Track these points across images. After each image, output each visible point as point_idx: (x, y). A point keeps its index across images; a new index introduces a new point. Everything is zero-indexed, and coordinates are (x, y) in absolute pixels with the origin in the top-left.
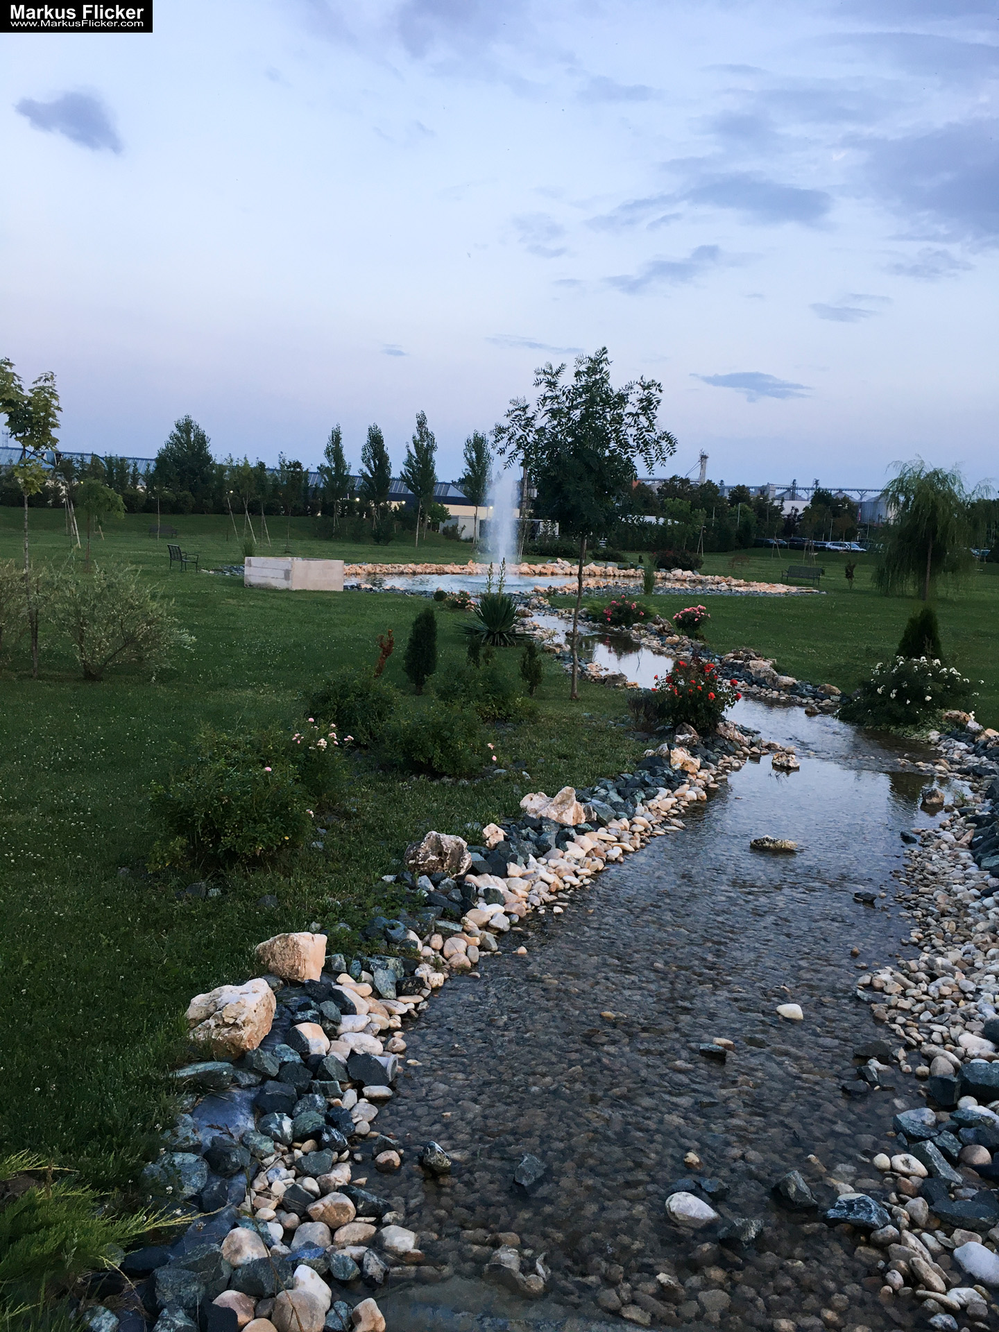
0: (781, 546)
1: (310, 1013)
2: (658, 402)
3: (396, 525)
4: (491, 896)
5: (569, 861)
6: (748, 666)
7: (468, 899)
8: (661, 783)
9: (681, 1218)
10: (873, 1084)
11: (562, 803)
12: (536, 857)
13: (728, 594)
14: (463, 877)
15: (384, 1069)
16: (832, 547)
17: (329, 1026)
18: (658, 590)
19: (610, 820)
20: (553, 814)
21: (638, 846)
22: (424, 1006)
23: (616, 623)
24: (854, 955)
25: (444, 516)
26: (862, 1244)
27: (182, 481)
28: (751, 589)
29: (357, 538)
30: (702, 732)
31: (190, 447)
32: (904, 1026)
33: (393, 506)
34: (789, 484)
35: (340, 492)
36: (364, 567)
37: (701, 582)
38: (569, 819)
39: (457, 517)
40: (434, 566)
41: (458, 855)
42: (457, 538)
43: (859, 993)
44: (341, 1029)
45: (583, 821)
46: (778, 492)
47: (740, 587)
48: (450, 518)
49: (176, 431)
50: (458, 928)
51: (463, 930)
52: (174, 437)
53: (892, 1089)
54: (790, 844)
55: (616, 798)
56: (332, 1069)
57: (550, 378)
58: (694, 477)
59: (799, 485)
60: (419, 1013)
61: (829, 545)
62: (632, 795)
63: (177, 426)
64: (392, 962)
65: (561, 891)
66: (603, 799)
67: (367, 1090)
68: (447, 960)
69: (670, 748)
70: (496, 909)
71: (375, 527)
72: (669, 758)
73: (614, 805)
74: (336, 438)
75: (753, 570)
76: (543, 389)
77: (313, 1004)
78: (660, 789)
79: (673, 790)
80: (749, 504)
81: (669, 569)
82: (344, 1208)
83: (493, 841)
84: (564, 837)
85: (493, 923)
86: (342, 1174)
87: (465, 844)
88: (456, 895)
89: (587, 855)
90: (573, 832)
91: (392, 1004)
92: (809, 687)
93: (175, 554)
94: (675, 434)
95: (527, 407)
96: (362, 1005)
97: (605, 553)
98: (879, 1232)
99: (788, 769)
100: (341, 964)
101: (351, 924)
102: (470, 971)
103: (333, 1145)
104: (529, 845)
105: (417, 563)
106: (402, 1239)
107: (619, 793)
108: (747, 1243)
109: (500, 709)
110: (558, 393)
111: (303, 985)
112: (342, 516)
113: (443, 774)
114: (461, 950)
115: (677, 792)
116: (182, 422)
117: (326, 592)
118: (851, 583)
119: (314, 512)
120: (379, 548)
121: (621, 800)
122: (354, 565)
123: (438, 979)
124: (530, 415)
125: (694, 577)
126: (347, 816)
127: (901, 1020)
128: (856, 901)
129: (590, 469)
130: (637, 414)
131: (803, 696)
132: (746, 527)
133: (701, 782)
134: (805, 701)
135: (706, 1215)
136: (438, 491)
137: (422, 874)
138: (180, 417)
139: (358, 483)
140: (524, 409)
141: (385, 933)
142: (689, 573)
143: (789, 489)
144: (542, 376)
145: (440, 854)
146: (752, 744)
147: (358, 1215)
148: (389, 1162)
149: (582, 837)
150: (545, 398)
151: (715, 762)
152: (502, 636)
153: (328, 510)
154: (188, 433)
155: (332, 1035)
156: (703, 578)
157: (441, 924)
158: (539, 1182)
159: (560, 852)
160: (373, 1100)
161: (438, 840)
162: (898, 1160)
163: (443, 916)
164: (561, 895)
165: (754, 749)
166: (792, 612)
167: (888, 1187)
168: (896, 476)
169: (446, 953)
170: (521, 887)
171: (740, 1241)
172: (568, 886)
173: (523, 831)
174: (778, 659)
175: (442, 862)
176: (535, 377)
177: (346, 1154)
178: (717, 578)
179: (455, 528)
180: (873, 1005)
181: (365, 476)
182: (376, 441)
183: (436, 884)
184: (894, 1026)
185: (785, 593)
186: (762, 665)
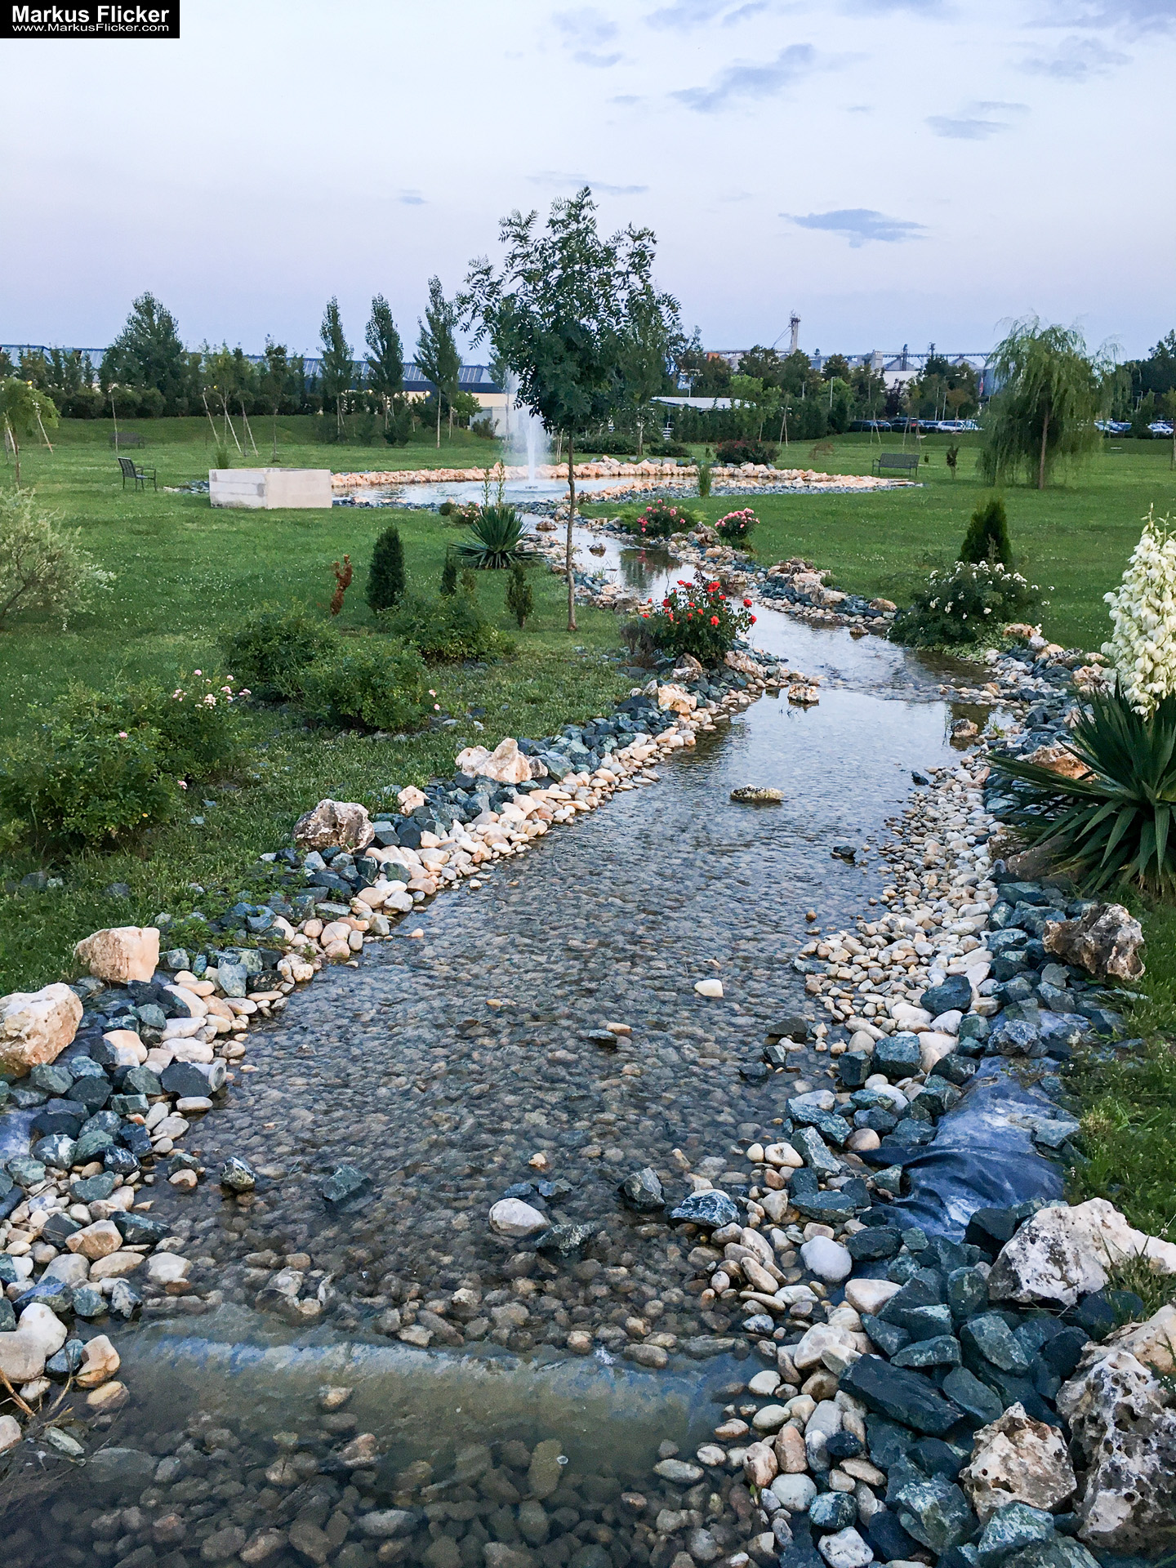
0: (882, 429)
1: (126, 1018)
2: (652, 256)
3: (415, 420)
4: (393, 872)
5: (504, 825)
6: (793, 581)
7: (364, 874)
8: (642, 727)
9: (503, 1227)
10: (775, 1066)
11: (501, 758)
12: (463, 823)
13: (803, 491)
14: (363, 852)
15: (205, 1078)
16: (944, 428)
17: (148, 1032)
18: (718, 490)
19: (566, 774)
20: (491, 771)
21: (596, 803)
22: (280, 1003)
23: (652, 533)
24: (810, 919)
25: (474, 408)
26: (700, 1244)
27: (147, 377)
28: (833, 485)
29: (366, 440)
30: (709, 664)
31: (155, 333)
32: (836, 997)
33: (410, 399)
34: (900, 351)
35: (342, 383)
36: (366, 476)
37: (775, 478)
38: (510, 777)
39: (490, 410)
40: (453, 472)
41: (356, 826)
42: (491, 436)
43: (797, 963)
44: (166, 1034)
45: (529, 777)
46: (886, 361)
47: (820, 482)
48: (480, 410)
49: (134, 313)
50: (345, 910)
51: (352, 912)
52: (133, 321)
53: (797, 1070)
54: (774, 792)
55: (578, 747)
56: (138, 1081)
57: (518, 230)
58: (783, 347)
59: (910, 351)
60: (273, 1011)
61: (941, 425)
62: (601, 744)
63: (137, 307)
64: (246, 954)
65: (487, 862)
66: (561, 751)
67: (180, 1104)
68: (323, 947)
69: (659, 685)
70: (399, 886)
71: (387, 426)
72: (657, 697)
73: (575, 759)
74: (333, 314)
75: (840, 461)
76: (511, 246)
77: (131, 1008)
78: (637, 735)
79: (655, 735)
80: (846, 377)
81: (738, 463)
82: (106, 1237)
83: (409, 807)
84: (501, 797)
85: (389, 903)
86: (123, 1199)
87: (365, 813)
88: (350, 872)
89: (529, 818)
90: (513, 791)
91: (235, 1003)
92: (861, 603)
93: (128, 469)
94: (678, 297)
95: (490, 269)
96: (198, 1007)
97: (666, 446)
98: (719, 1231)
99: (804, 703)
100: (180, 961)
101: (207, 913)
102: (348, 960)
103: (115, 1168)
104: (456, 808)
105: (431, 469)
106: (169, 1267)
107: (584, 742)
108: (566, 1251)
109: (469, 646)
110: (531, 249)
111: (124, 987)
112: (349, 412)
113: (377, 729)
114: (341, 936)
115: (659, 738)
116: (141, 302)
117: (309, 510)
118: (953, 472)
119: (315, 409)
120: (392, 451)
121: (584, 750)
122: (355, 475)
123: (304, 971)
124: (495, 278)
125: (767, 473)
126: (247, 783)
127: (835, 991)
128: (834, 857)
129: (570, 346)
130: (628, 273)
131: (852, 614)
132: (841, 407)
133: (694, 724)
134: (853, 620)
135: (531, 1222)
136: (463, 377)
137: (313, 848)
138: (139, 295)
139: (365, 370)
140: (487, 272)
141: (246, 921)
142: (762, 467)
143: (898, 357)
144: (508, 229)
145: (334, 826)
146: (769, 676)
147: (126, 1243)
148: (183, 1182)
149: (524, 797)
150: (514, 257)
151: (717, 699)
152: (504, 556)
153: (330, 406)
154: (149, 313)
155: (151, 1043)
156: (778, 472)
157: (323, 906)
158: (355, 1195)
159: (495, 815)
160: (186, 1114)
161: (332, 810)
162: (772, 1152)
163: (329, 898)
164: (484, 866)
165: (771, 681)
166: (871, 511)
167: (754, 1180)
168: (1005, 336)
169: (324, 940)
170: (435, 859)
171: (557, 1249)
172: (496, 855)
173: (451, 793)
174: (835, 571)
175: (337, 834)
176: (500, 229)
177: (134, 1176)
178: (795, 472)
179: (487, 423)
180: (808, 977)
181: (371, 362)
182: (382, 315)
183: (328, 861)
184: (824, 999)
185: (874, 488)
186: (810, 579)
